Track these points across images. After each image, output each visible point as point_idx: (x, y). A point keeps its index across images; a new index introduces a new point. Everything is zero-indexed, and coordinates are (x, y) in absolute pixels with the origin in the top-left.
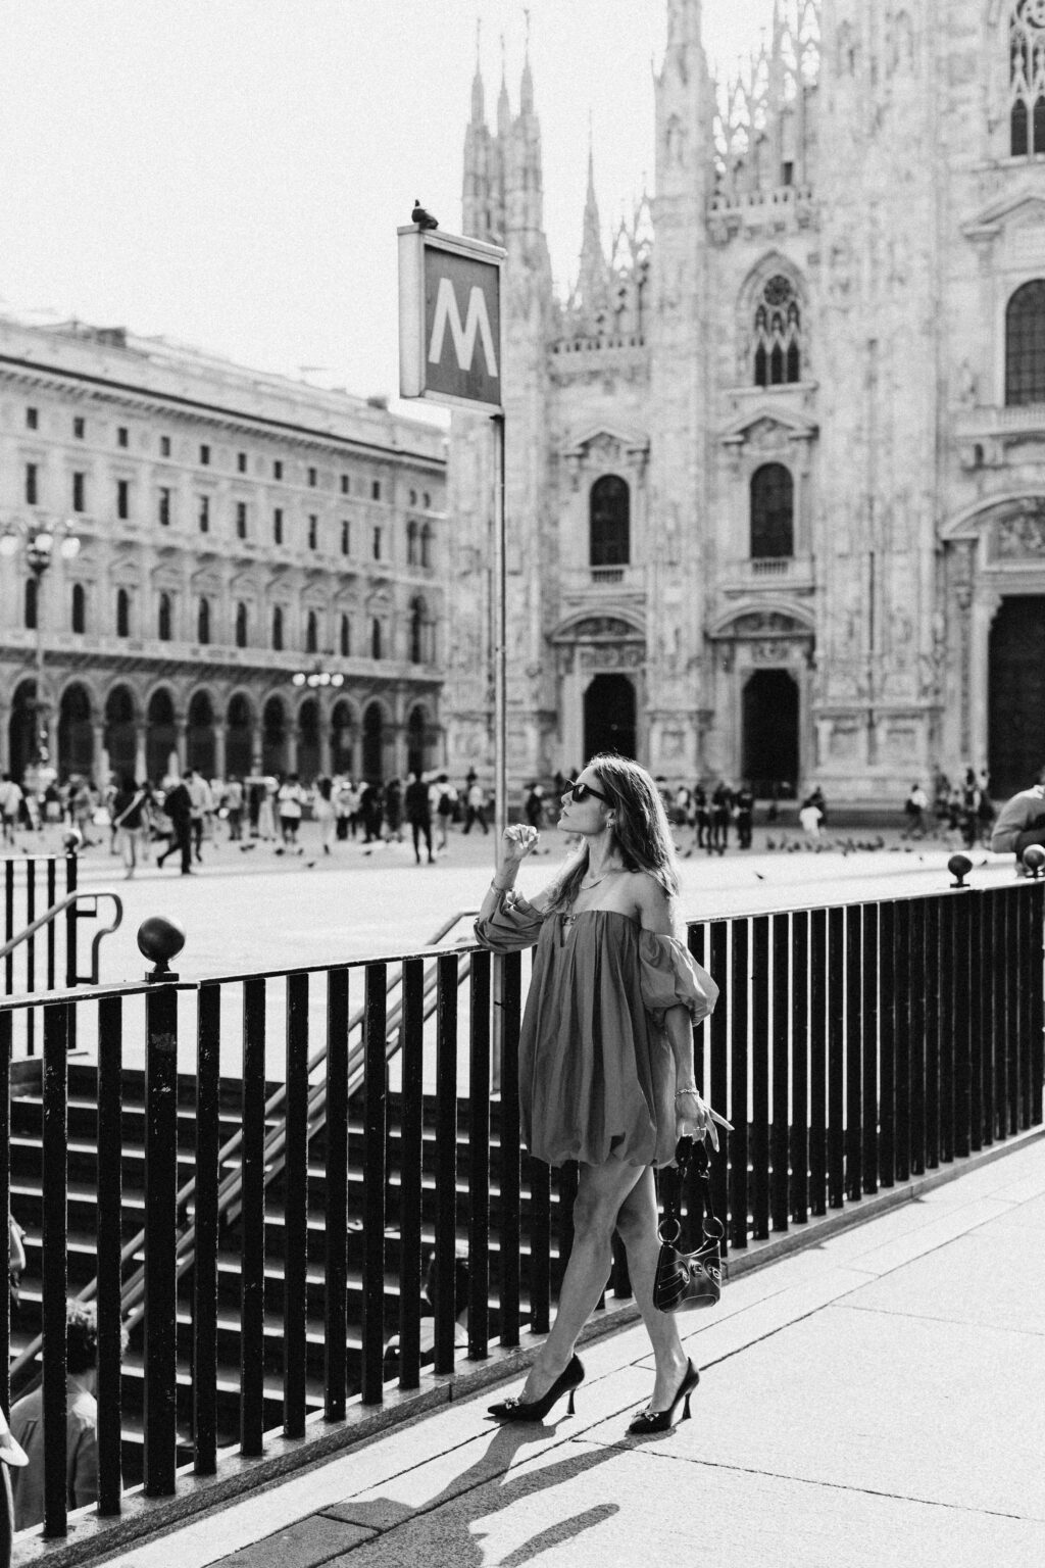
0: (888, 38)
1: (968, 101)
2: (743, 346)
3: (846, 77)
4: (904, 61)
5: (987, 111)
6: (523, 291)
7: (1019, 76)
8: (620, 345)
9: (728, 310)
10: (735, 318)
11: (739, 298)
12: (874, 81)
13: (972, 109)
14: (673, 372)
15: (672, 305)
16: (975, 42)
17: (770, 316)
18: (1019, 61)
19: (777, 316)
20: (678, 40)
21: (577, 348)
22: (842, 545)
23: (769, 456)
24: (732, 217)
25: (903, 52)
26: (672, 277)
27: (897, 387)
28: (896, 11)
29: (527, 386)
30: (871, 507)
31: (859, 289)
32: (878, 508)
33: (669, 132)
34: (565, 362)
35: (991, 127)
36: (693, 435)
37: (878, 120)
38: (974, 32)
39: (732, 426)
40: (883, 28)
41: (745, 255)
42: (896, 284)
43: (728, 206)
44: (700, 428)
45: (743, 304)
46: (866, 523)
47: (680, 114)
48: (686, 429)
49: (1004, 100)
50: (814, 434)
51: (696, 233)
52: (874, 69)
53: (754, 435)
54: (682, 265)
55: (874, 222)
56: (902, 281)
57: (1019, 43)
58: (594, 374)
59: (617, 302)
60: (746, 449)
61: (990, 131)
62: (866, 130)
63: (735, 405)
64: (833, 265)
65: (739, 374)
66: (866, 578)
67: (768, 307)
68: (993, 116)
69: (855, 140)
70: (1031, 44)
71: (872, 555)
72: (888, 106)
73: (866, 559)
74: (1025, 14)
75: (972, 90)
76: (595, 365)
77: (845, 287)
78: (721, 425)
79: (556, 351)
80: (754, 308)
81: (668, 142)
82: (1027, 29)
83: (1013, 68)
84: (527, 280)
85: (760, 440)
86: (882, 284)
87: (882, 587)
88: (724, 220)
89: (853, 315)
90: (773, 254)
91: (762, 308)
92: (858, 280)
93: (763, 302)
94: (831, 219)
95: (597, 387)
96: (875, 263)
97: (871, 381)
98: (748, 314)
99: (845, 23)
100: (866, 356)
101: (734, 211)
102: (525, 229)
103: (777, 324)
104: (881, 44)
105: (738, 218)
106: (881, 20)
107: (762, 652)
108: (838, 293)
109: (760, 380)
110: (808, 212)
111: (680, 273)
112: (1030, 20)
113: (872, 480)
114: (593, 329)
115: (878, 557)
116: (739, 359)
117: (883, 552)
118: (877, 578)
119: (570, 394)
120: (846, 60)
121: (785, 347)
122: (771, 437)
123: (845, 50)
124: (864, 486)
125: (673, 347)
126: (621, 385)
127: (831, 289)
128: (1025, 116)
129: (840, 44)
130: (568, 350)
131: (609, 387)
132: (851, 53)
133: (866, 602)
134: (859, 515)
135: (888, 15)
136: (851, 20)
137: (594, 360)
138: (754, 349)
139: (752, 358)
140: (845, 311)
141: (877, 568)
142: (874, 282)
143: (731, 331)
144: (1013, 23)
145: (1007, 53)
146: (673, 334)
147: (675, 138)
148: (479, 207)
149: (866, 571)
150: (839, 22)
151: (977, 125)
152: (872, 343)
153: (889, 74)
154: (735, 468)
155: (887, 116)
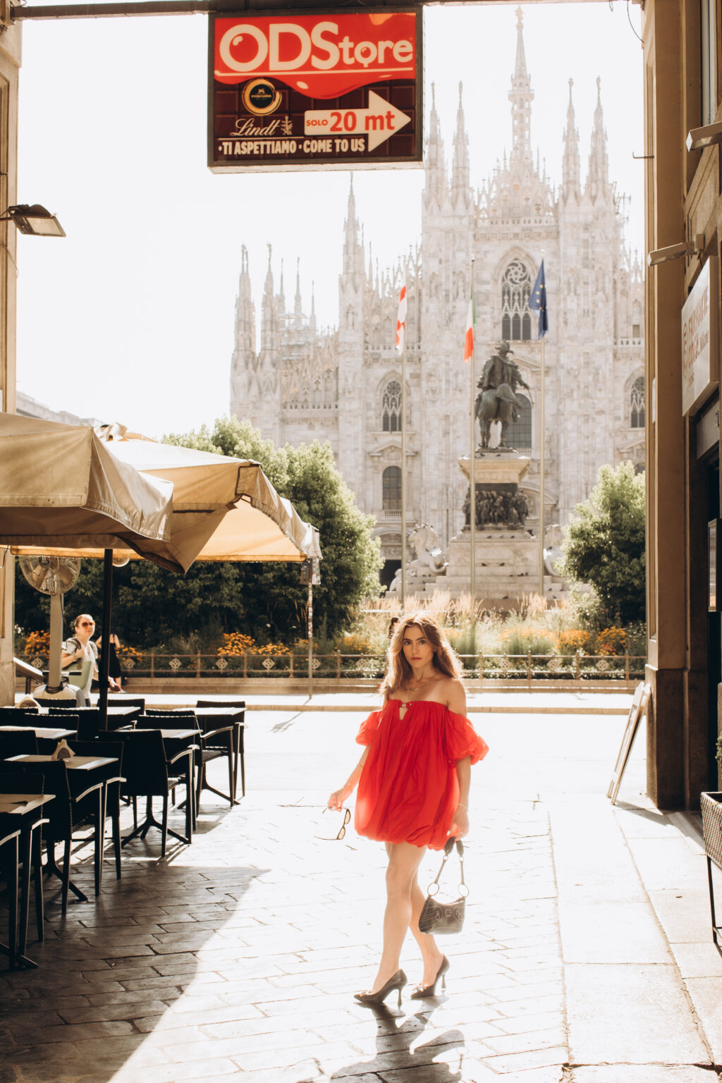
0: (454, 283)
1: (486, 313)
2: (379, 412)
3: (434, 298)
4: (461, 294)
5: (493, 318)
6: (272, 379)
7: (506, 304)
8: (319, 408)
9: (372, 395)
10: (375, 398)
11: (376, 391)
12: (447, 301)
13: (487, 317)
14: (350, 422)
15: (349, 392)
16: (488, 287)
17: (390, 399)
18: (506, 297)
19: (394, 399)
20: (351, 271)
21: (296, 407)
22: (434, 506)
23: (393, 463)
24: (376, 354)
25: (461, 290)
26: (350, 380)
27: (458, 437)
28: (457, 271)
29: (274, 424)
30: (447, 490)
31: (441, 393)
32: (450, 489)
33: (348, 313)
34: (291, 413)
35: (495, 325)
36: (360, 452)
37: (450, 319)
38: (488, 283)
39: (377, 448)
40: (452, 278)
41: (380, 371)
42: (458, 393)
43: (373, 349)
44: (363, 449)
45: (378, 393)
46: (445, 497)
47: (353, 305)
48: (356, 449)
49: (500, 314)
50: (417, 454)
51: (361, 360)
52: (447, 296)
53: (386, 453)
54: (355, 374)
55: (447, 364)
56: (460, 391)
57: (506, 290)
58: (305, 420)
59: (314, 387)
60: (381, 459)
61: (494, 327)
62: (444, 323)
63: (376, 439)
64: (428, 381)
65: (376, 424)
66: (445, 521)
67: (389, 395)
68: (496, 321)
69: (439, 327)
70: (512, 290)
71: (447, 510)
72: (453, 313)
73: (445, 512)
74: (509, 277)
75: (487, 308)
76: (305, 415)
77: (434, 392)
78: (371, 447)
79: (285, 408)
80: (383, 395)
81: (347, 317)
82: (510, 284)
83: (503, 300)
84: (275, 374)
85: (388, 456)
86: (451, 391)
87: (453, 525)
88: (372, 354)
89: (438, 404)
90: (394, 372)
91: (386, 395)
92: (440, 389)
93: (387, 392)
94: (427, 361)
95: (305, 426)
96: (448, 382)
97: (446, 433)
98: (380, 397)
99: (434, 273)
100: (444, 423)
101: (376, 351)
102: (272, 350)
103: (394, 403)
104: (451, 285)
105: (380, 355)
106: (451, 275)
107: (389, 552)
108: (430, 393)
109: (385, 428)
110: (412, 355)
111: (354, 378)
112: (511, 280)
113: (447, 477)
114: (302, 399)
115: (450, 512)
116: (376, 418)
117: (453, 510)
118: (450, 521)
119: (291, 428)
120: (434, 291)
121: (397, 414)
122: (393, 455)
123: (434, 285)
124: (443, 480)
125: (350, 411)
126: (318, 427)
127: (427, 392)
128: (509, 321)
129: (431, 282)
130: (291, 408)
131: (311, 427)
132: (436, 287)
133: (445, 531)
134: (441, 493)
135: (454, 273)
136: (437, 273)
137: (306, 414)
138: (383, 414)
139: (382, 418)
140: (434, 402)
141: (450, 516)
142: (447, 390)
143: (373, 405)
144: (503, 280)
145: (501, 293)
146: (350, 406)
147: (350, 316)
148: (246, 336)
149: (445, 518)
150: (431, 273)
151: (489, 324)
152: (447, 417)
153: (454, 299)
154: (375, 468)
155: (454, 317)
